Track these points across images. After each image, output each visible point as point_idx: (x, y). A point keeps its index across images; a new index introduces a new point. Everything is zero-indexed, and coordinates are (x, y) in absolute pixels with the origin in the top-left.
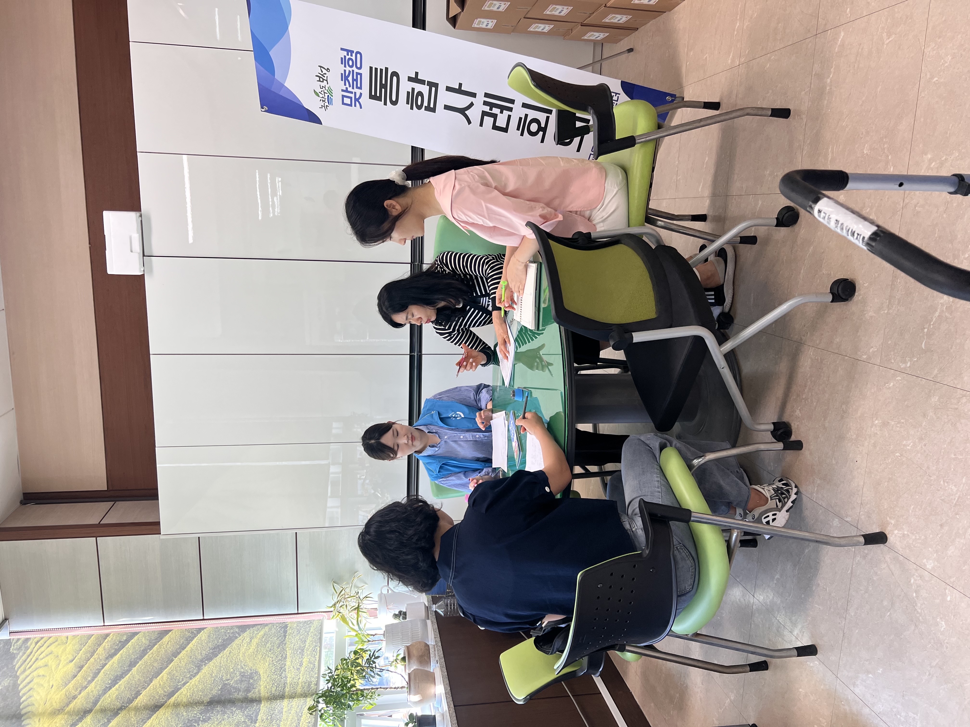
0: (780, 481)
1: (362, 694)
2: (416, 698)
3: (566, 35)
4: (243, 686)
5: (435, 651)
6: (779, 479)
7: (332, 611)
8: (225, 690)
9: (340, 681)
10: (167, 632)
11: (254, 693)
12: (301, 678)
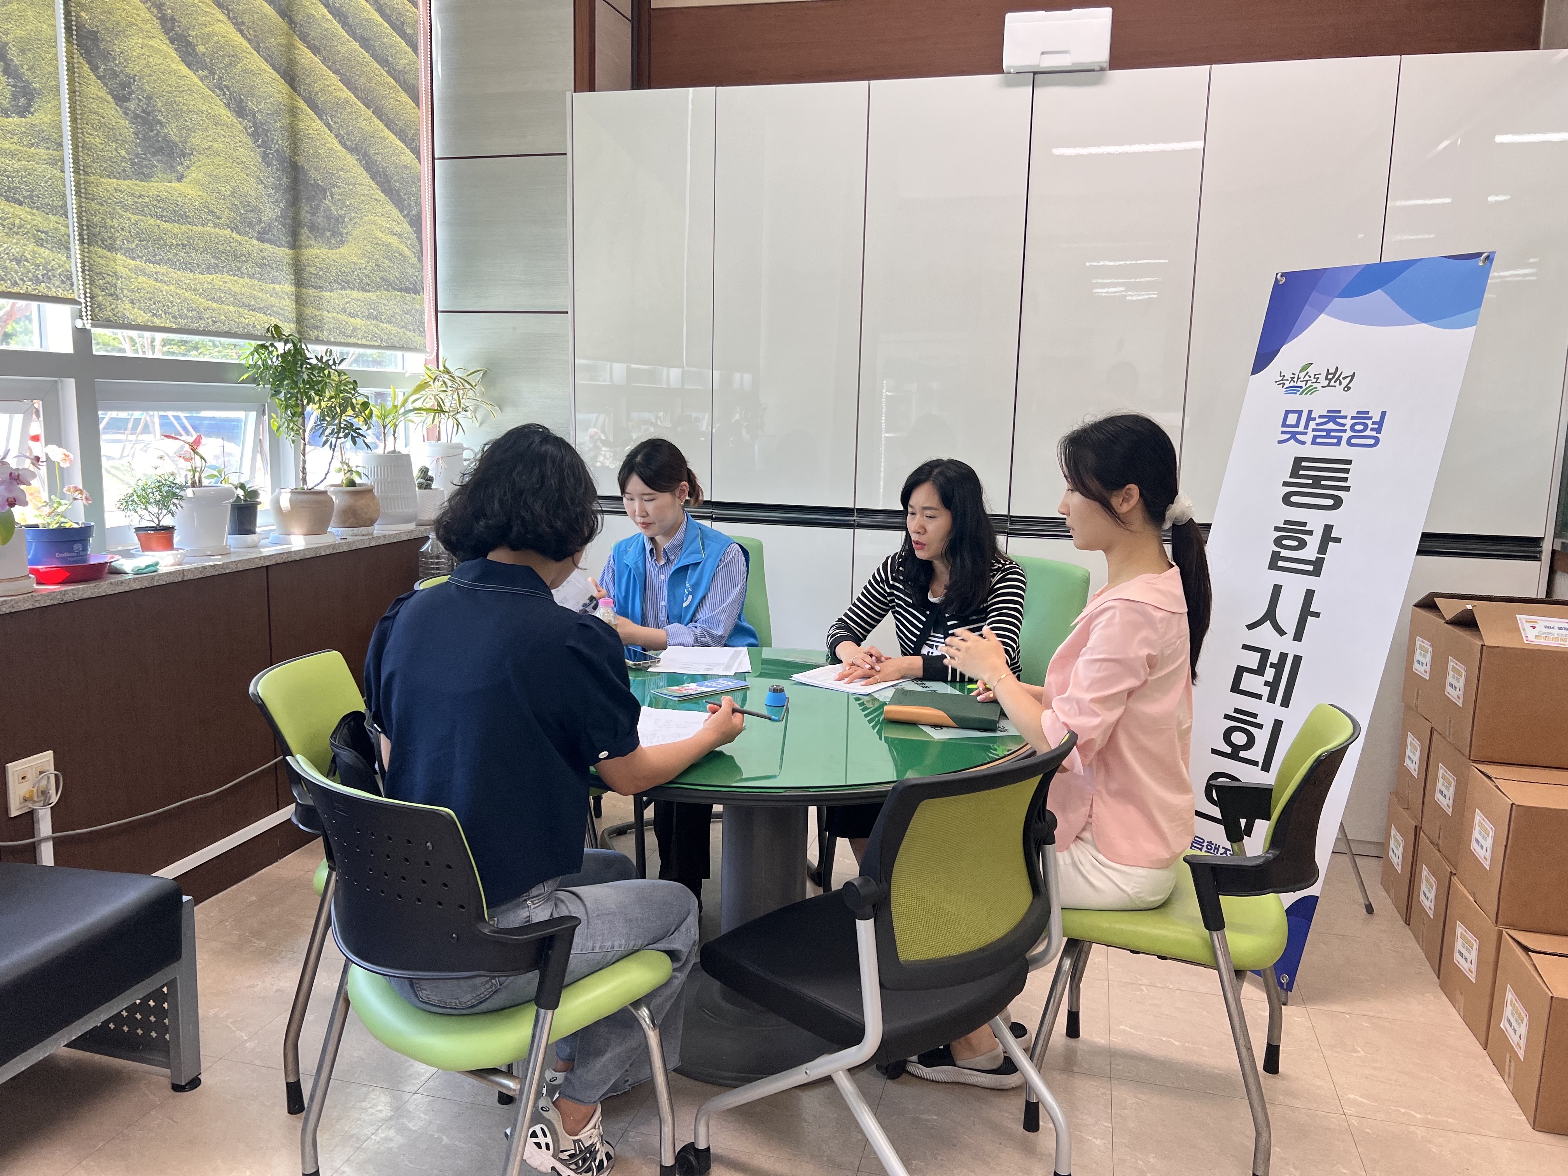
0: (608, 1155)
1: (297, 414)
2: (285, 502)
3: (1398, 796)
4: (320, 220)
5: (363, 535)
6: (612, 1153)
7: (438, 367)
8: (315, 191)
9: (320, 379)
10: (416, 99)
11: (308, 237)
12: (330, 315)
